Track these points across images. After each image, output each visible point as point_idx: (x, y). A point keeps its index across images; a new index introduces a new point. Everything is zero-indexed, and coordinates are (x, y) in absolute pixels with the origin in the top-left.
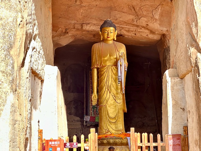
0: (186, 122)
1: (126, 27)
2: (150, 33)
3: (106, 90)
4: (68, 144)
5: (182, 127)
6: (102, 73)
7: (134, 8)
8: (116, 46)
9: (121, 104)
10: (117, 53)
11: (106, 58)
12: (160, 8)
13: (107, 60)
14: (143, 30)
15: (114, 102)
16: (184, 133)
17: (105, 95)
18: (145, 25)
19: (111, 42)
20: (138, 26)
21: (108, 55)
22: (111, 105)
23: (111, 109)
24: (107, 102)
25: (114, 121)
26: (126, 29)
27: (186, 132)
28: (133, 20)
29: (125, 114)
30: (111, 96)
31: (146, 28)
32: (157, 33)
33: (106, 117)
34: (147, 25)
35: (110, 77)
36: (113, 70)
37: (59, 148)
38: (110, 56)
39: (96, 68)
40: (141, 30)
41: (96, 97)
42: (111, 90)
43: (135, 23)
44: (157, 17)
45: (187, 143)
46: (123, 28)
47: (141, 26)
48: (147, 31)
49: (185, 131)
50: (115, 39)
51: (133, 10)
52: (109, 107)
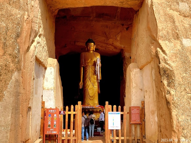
0: (143, 98)
1: (100, 44)
2: (114, 48)
3: (88, 80)
4: (62, 112)
5: (140, 102)
6: (86, 70)
7: (105, 33)
8: (94, 54)
9: (96, 88)
10: (95, 58)
11: (88, 61)
12: (120, 34)
13: (89, 62)
14: (110, 46)
15: (93, 87)
16: (142, 105)
17: (88, 82)
18: (111, 44)
19: (92, 52)
20: (107, 44)
21: (90, 59)
22: (91, 88)
23: (91, 91)
24: (89, 87)
25: (92, 98)
26: (100, 45)
27: (144, 105)
28: (104, 40)
29: (99, 94)
30: (91, 84)
31: (112, 45)
32: (118, 48)
33: (88, 96)
34: (113, 43)
35: (91, 72)
36: (93, 68)
37: (56, 115)
38: (91, 60)
39: (82, 67)
40: (109, 46)
41: (82, 84)
42: (91, 80)
43: (106, 42)
44: (118, 39)
45: (144, 113)
46: (99, 45)
47: (109, 44)
48: (112, 47)
49: (142, 104)
50: (94, 50)
51: (105, 34)
52: (90, 90)
